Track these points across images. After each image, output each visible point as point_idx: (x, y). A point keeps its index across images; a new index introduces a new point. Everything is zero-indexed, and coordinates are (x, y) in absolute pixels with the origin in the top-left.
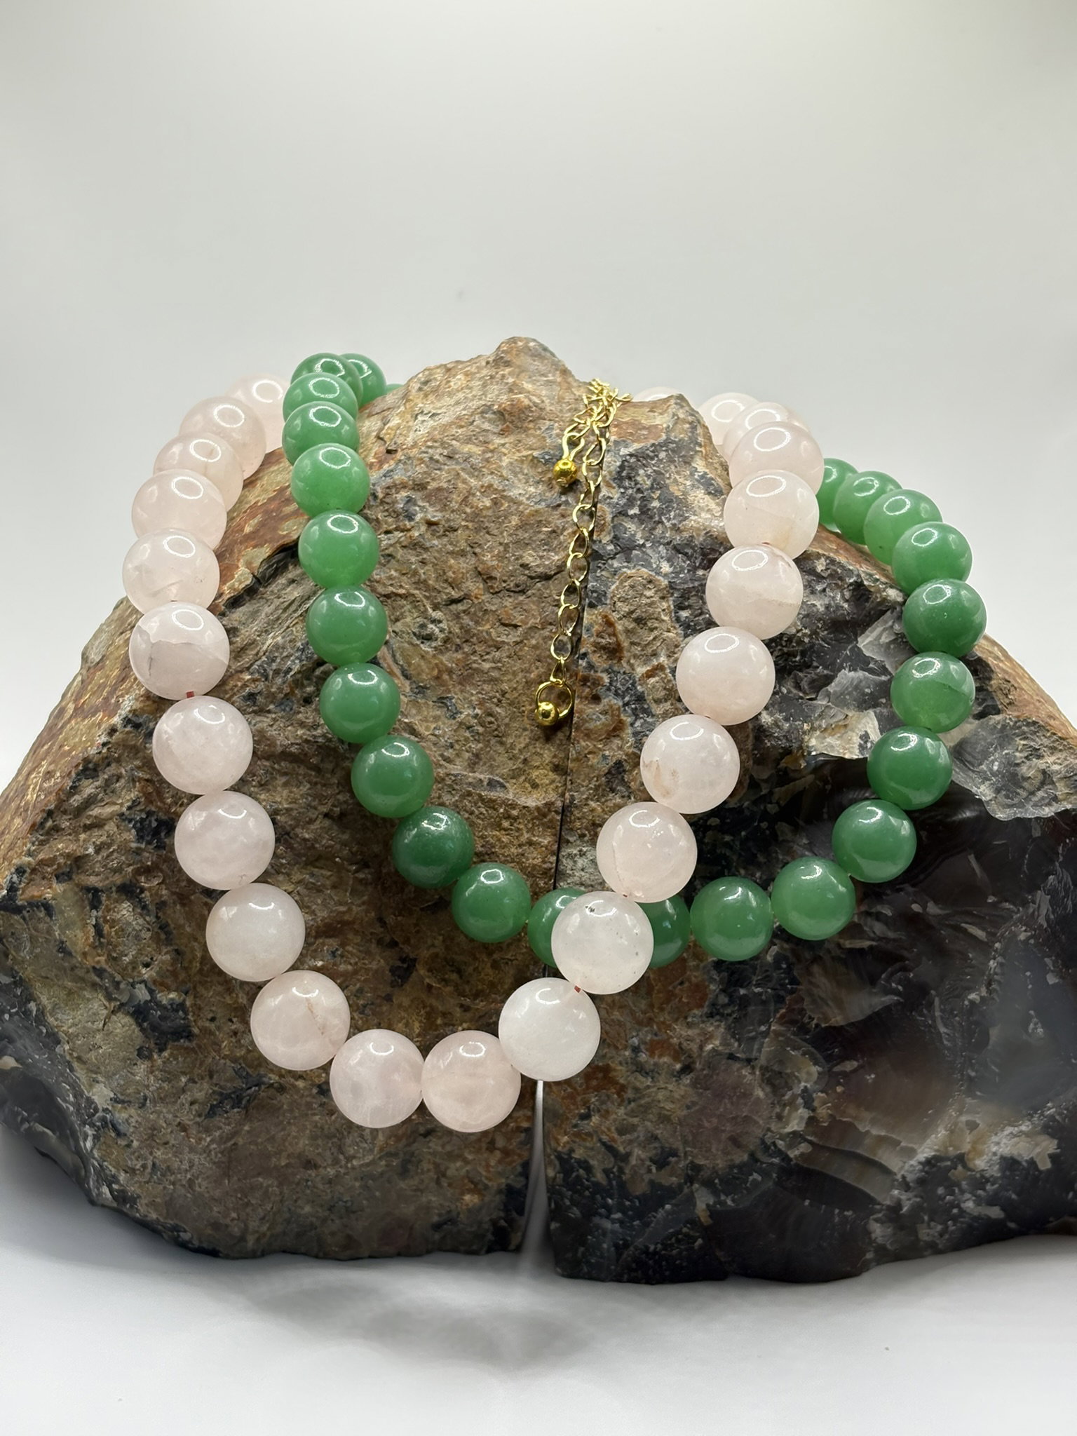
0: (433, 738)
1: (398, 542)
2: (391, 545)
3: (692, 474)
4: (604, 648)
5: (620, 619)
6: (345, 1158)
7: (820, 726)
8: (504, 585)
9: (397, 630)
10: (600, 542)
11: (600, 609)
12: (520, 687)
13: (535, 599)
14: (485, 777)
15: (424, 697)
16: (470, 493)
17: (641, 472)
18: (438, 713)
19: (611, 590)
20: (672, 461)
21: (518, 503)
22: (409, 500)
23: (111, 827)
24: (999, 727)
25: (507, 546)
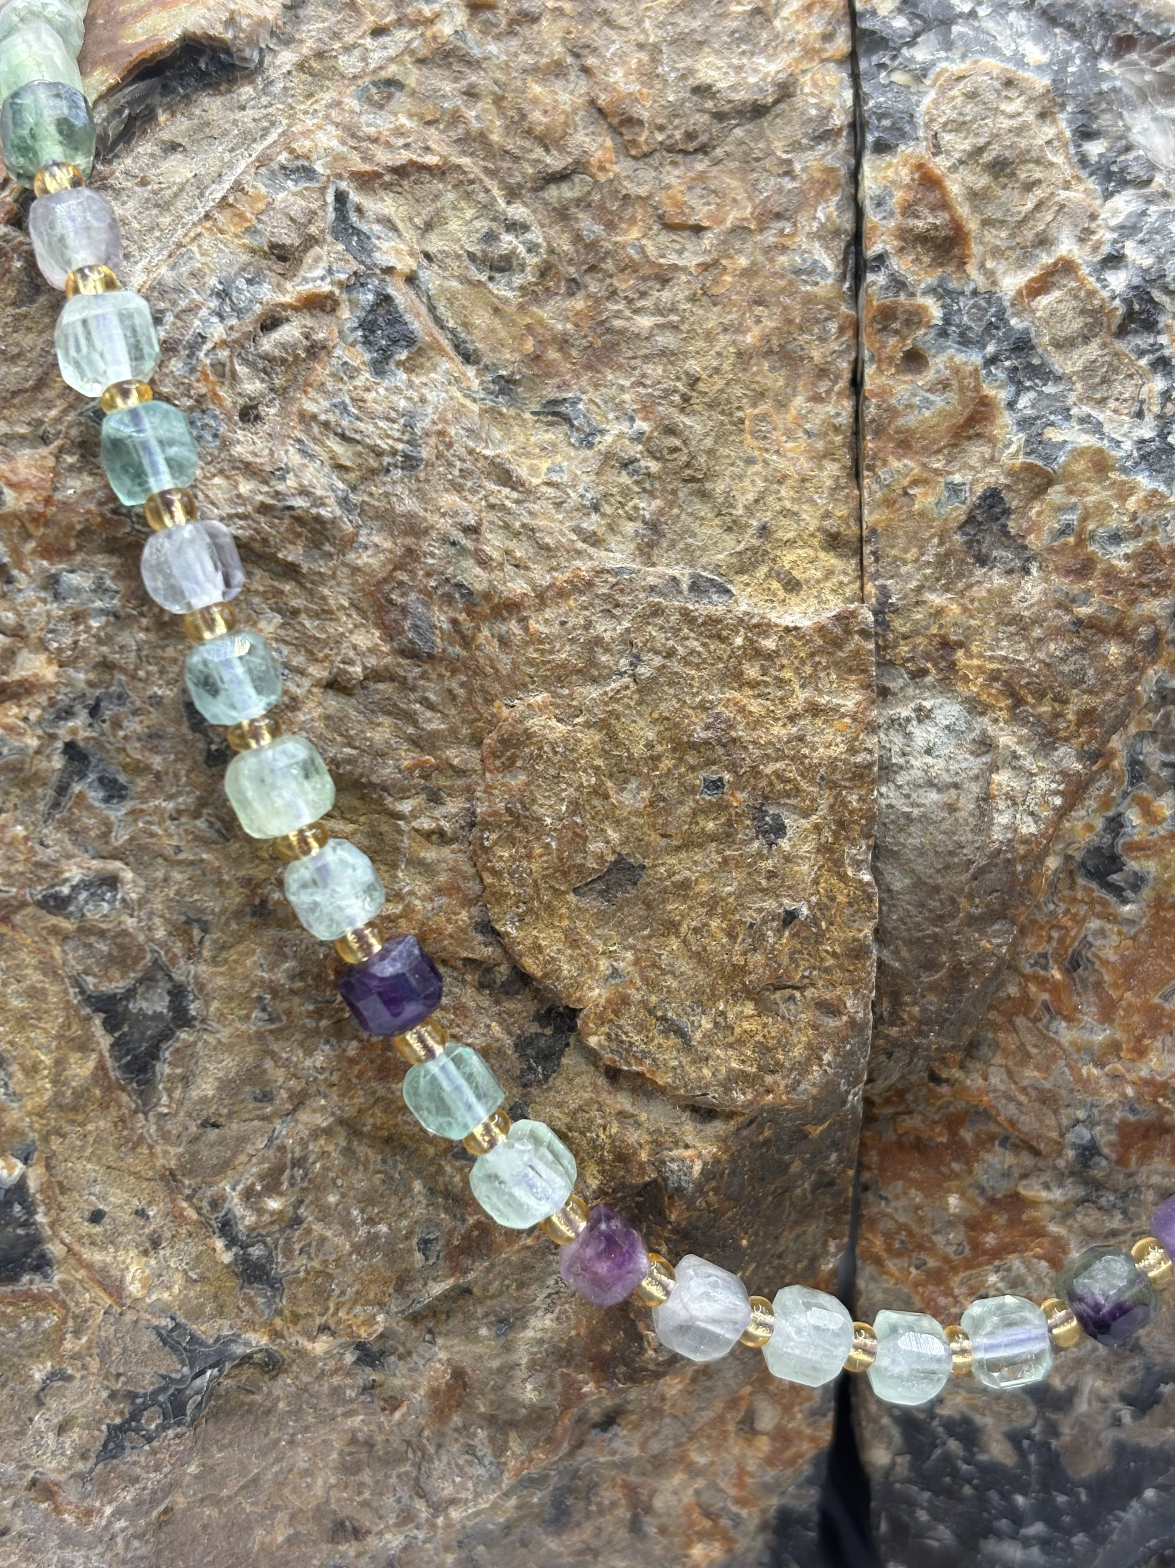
1: (409, 51)
2: (391, 60)
4: (923, 239)
5: (953, 169)
6: (430, 1505)
8: (660, 137)
9: (432, 249)
11: (905, 149)
12: (726, 366)
13: (734, 165)
14: (680, 572)
15: (515, 401)
18: (549, 436)
19: (922, 110)
25: (655, 51)
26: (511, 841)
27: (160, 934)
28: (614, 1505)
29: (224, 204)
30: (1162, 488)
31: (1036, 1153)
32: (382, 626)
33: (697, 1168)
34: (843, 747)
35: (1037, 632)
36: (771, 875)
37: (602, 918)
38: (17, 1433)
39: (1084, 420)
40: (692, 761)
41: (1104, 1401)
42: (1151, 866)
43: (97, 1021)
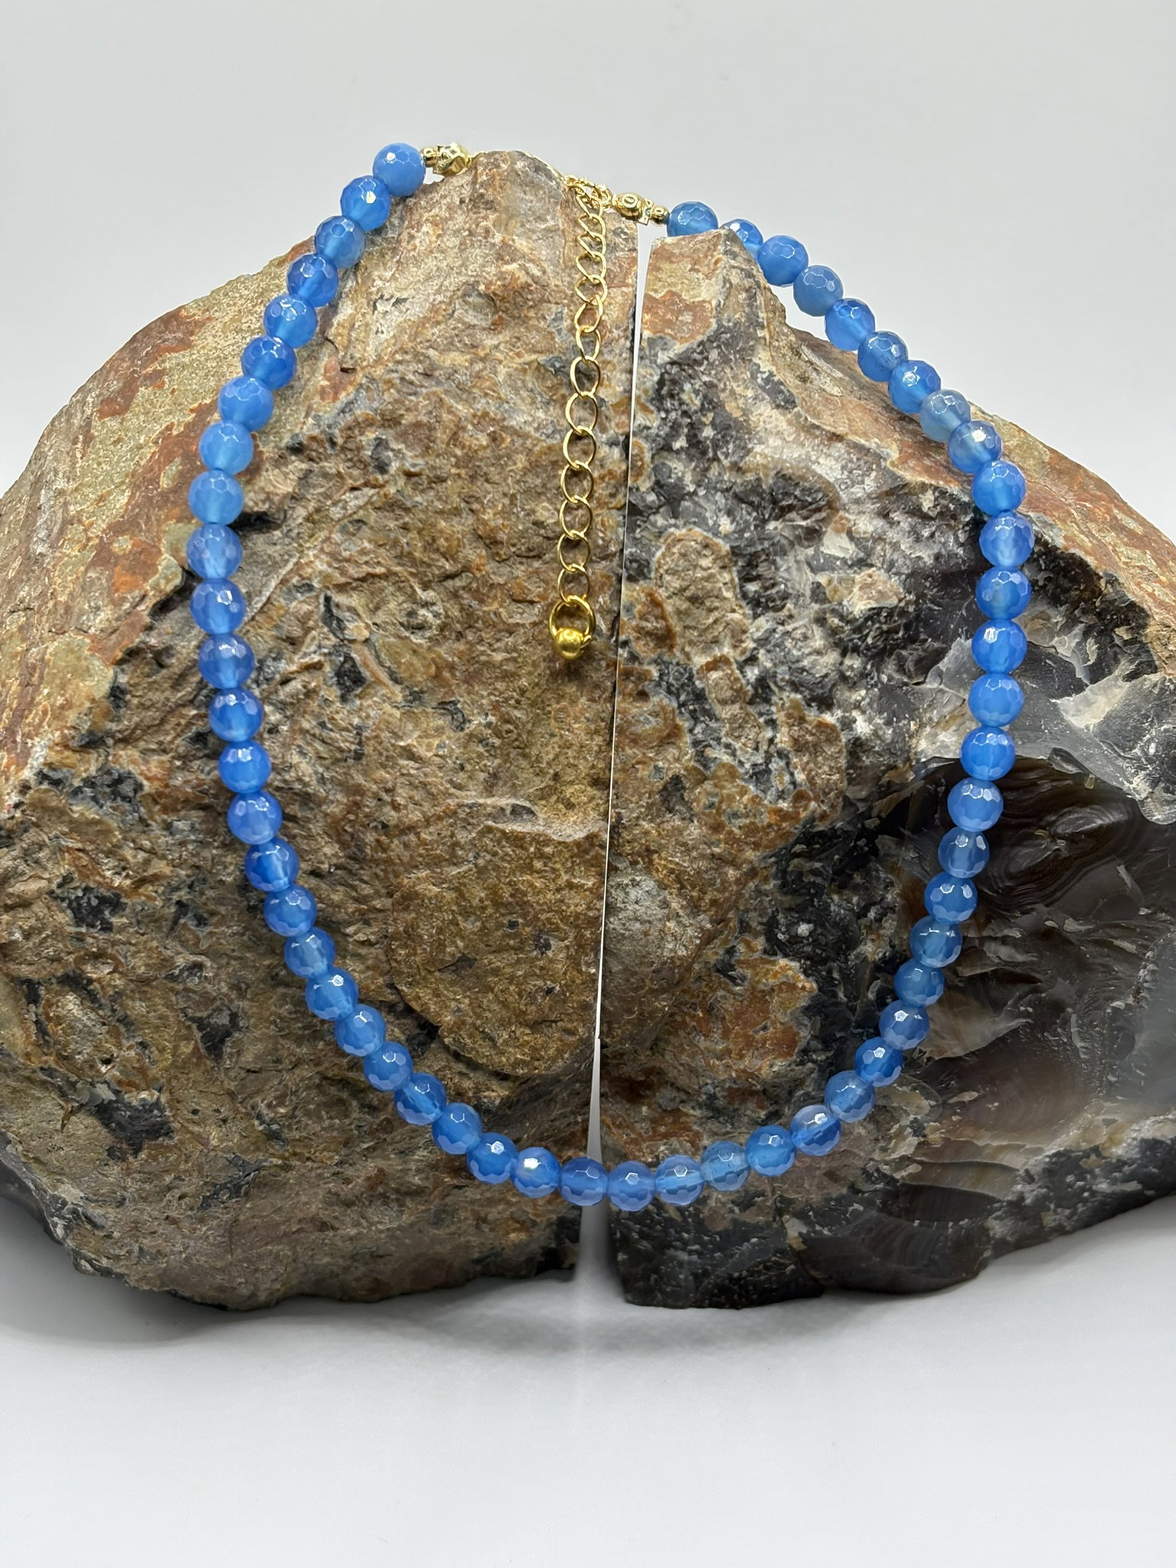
0: (437, 759)
1: (369, 502)
2: (360, 507)
3: (754, 377)
4: (649, 634)
5: (669, 597)
7: (931, 719)
8: (513, 549)
9: (378, 621)
10: (638, 489)
11: (643, 583)
14: (506, 802)
15: (422, 704)
16: (460, 428)
17: (687, 387)
18: (440, 722)
19: (655, 559)
20: (725, 360)
21: (526, 436)
22: (380, 443)
23: (39, 909)
24: (1156, 691)
25: (513, 497)
26: (405, 946)
27: (225, 990)
29: (261, 611)
30: (761, 795)
31: (688, 1093)
32: (339, 841)
33: (497, 1102)
35: (694, 854)
36: (542, 968)
37: (453, 983)
39: (728, 746)
41: (724, 1204)
42: (749, 973)
43: (194, 1026)
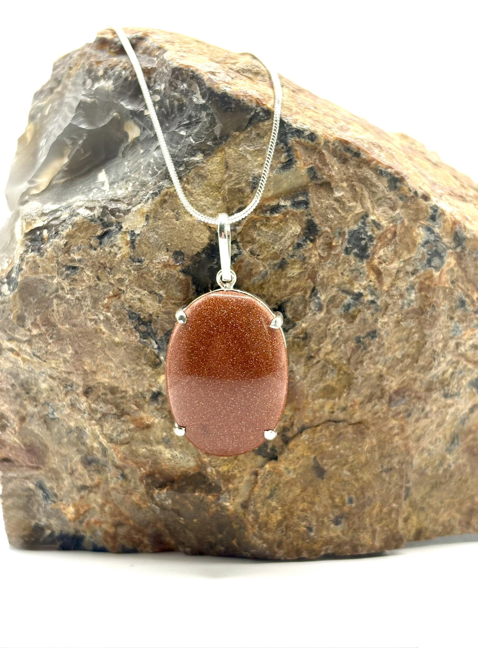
28: (92, 480)
34: (363, 542)
38: (140, 285)
40: (358, 492)
